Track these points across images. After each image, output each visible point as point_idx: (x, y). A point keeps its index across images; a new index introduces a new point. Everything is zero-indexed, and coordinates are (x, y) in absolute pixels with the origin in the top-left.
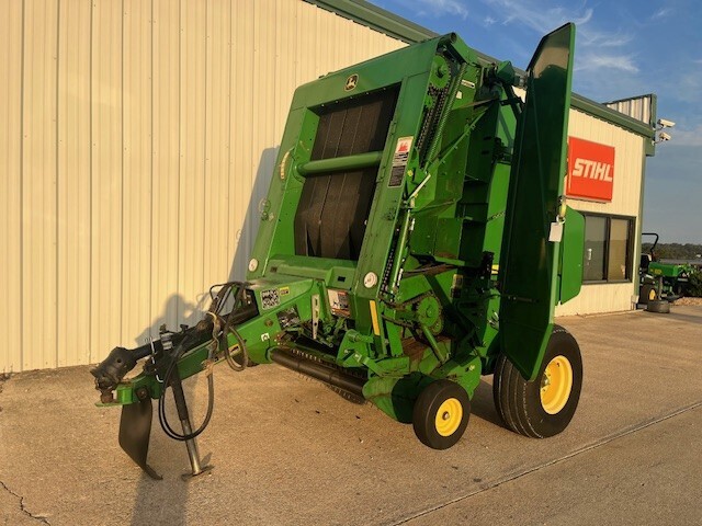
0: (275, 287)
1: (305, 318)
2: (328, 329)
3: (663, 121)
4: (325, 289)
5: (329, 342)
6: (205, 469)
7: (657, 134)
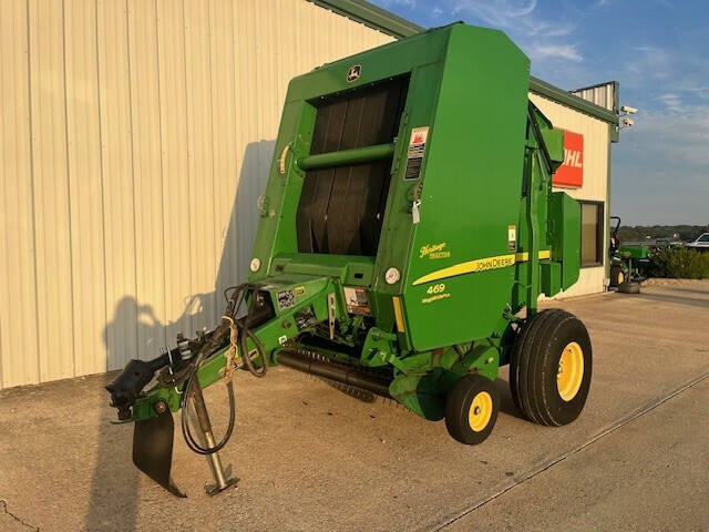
0: (290, 288)
1: (321, 317)
2: (344, 328)
3: (626, 108)
4: (341, 287)
5: (349, 341)
6: (231, 483)
7: (621, 119)
